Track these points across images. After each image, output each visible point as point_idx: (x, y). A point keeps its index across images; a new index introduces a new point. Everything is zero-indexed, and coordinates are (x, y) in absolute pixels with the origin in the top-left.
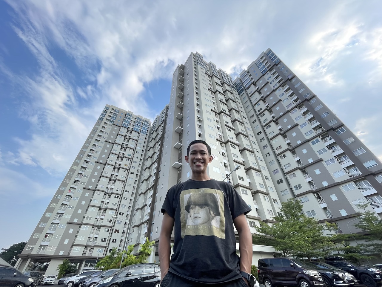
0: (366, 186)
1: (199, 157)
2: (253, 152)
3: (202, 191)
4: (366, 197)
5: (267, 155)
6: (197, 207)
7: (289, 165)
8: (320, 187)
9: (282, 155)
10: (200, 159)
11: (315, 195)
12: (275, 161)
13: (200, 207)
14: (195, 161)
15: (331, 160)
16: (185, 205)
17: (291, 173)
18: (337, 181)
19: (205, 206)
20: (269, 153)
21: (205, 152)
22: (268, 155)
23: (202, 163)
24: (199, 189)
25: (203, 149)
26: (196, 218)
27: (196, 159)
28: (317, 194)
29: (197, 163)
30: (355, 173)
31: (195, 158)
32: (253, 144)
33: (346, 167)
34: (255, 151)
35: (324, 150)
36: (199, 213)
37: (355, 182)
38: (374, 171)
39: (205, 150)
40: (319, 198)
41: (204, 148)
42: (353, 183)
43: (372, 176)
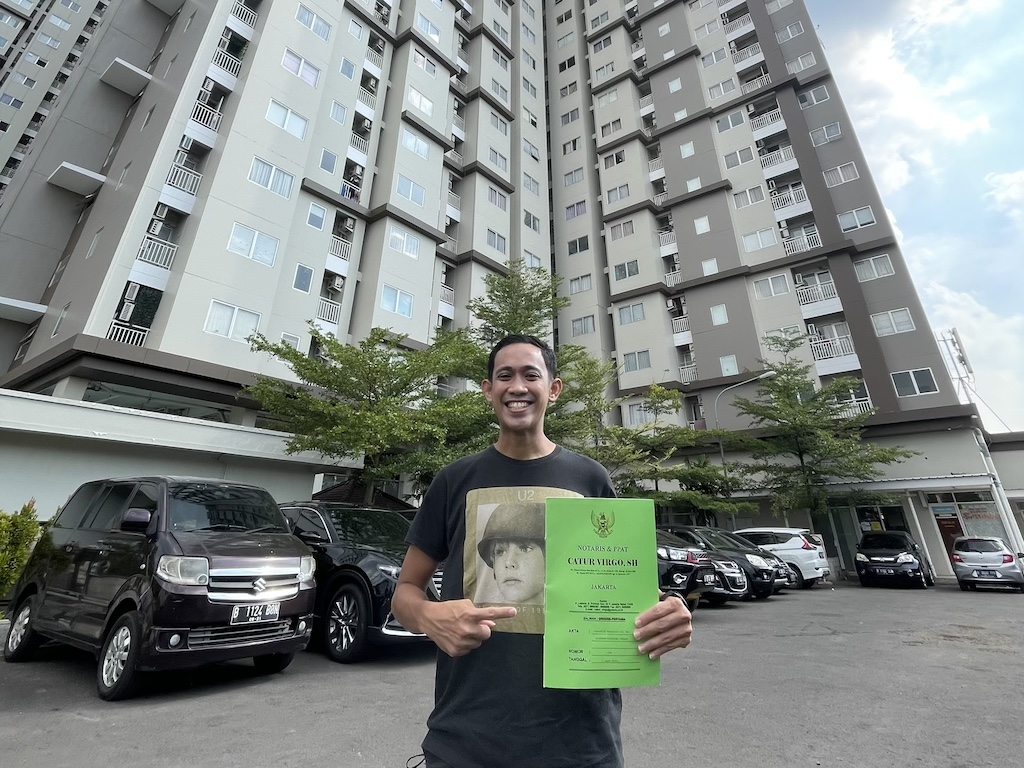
0: (820, 289)
1: (520, 386)
2: (509, 117)
3: (528, 495)
4: (808, 321)
5: (568, 147)
6: (513, 547)
7: (624, 190)
8: (692, 276)
9: (614, 152)
10: (523, 394)
11: (670, 303)
12: (586, 174)
13: (521, 548)
14: (508, 398)
15: (755, 190)
16: (479, 538)
17: (622, 221)
18: (748, 261)
19: (534, 545)
20: (574, 142)
21: (537, 369)
22: (570, 147)
23: (530, 403)
24: (519, 490)
25: (532, 364)
26: (509, 582)
27: (512, 394)
28: (677, 302)
29: (515, 404)
30: (804, 242)
31: (510, 390)
32: (523, 91)
33: (787, 221)
34: (524, 118)
35: (746, 154)
36: (518, 567)
37: (794, 272)
38: (859, 242)
39: (537, 367)
40: (677, 312)
41: (532, 360)
42: (787, 274)
43: (848, 257)
